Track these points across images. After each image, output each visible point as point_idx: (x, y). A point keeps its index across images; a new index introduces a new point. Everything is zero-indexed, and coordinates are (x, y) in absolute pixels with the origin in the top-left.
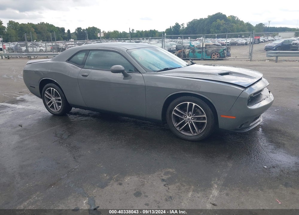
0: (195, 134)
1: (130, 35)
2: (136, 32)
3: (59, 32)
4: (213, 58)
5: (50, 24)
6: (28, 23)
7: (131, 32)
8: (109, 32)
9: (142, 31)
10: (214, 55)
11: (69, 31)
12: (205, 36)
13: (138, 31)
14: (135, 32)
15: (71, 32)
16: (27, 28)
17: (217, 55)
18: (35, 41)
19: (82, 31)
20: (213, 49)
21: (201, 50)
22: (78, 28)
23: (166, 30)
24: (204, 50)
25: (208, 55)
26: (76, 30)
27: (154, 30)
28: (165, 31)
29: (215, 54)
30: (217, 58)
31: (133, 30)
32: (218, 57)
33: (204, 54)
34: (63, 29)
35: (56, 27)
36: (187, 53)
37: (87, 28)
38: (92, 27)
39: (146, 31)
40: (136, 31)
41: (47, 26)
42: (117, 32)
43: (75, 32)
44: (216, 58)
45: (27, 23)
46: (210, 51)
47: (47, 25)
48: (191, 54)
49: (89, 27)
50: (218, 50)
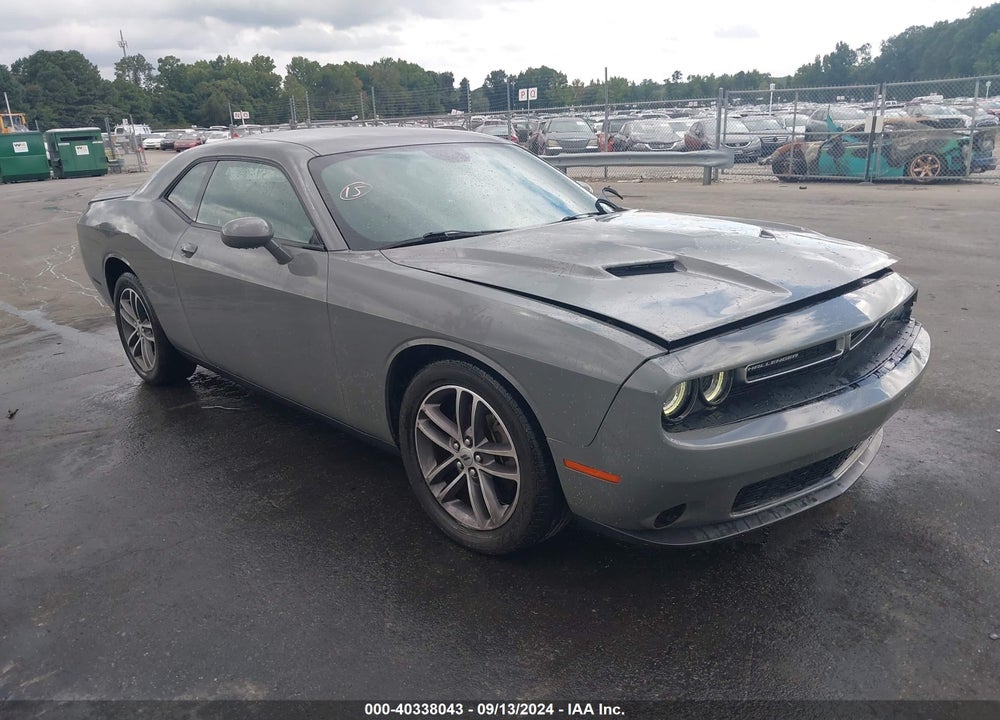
0: (488, 526)
1: (663, 91)
2: (687, 82)
3: (435, 86)
4: (914, 176)
5: (408, 63)
6: (346, 63)
7: (671, 81)
8: (596, 82)
9: (712, 76)
10: (918, 166)
11: (465, 83)
12: (884, 91)
13: (693, 77)
14: (684, 80)
15: (473, 87)
16: (342, 76)
17: (933, 162)
18: (357, 117)
19: (506, 81)
20: (915, 140)
21: (866, 146)
22: (493, 73)
23: (800, 70)
24: (878, 144)
25: (893, 163)
26: (488, 79)
27: (755, 71)
28: (793, 75)
29: (924, 160)
30: (931, 174)
31: (677, 74)
32: (934, 171)
33: (878, 158)
34: (448, 78)
35: (426, 70)
36: (809, 157)
37: (524, 71)
38: (539, 67)
39: (725, 76)
40: (689, 78)
41: (400, 70)
42: (623, 81)
43: (485, 86)
44: (927, 175)
45: (342, 64)
46: (903, 147)
47: (401, 64)
48: (826, 160)
49: (530, 69)
50: (936, 142)
